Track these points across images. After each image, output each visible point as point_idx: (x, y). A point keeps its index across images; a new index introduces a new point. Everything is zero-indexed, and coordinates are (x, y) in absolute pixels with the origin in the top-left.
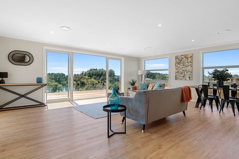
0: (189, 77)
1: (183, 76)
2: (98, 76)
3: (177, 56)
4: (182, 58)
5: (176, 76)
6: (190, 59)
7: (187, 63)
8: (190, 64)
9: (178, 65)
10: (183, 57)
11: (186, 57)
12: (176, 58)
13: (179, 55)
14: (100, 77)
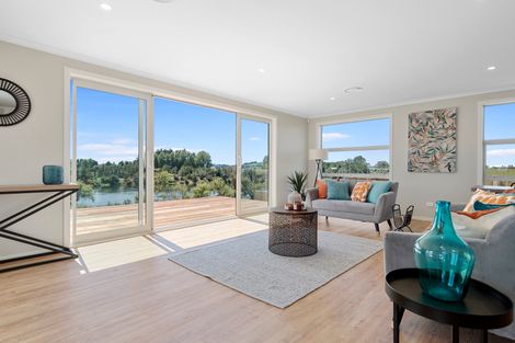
0: (449, 166)
1: (432, 163)
2: (173, 166)
3: (414, 115)
4: (429, 119)
5: (410, 163)
6: (449, 122)
7: (441, 131)
8: (450, 132)
9: (418, 137)
10: (429, 115)
11: (440, 115)
12: (411, 118)
13: (420, 110)
14: (179, 168)
